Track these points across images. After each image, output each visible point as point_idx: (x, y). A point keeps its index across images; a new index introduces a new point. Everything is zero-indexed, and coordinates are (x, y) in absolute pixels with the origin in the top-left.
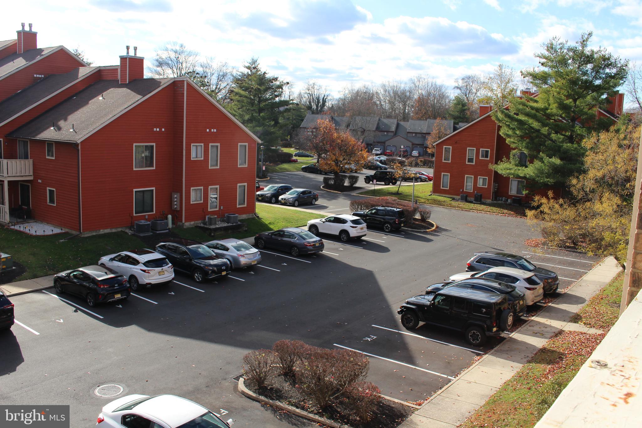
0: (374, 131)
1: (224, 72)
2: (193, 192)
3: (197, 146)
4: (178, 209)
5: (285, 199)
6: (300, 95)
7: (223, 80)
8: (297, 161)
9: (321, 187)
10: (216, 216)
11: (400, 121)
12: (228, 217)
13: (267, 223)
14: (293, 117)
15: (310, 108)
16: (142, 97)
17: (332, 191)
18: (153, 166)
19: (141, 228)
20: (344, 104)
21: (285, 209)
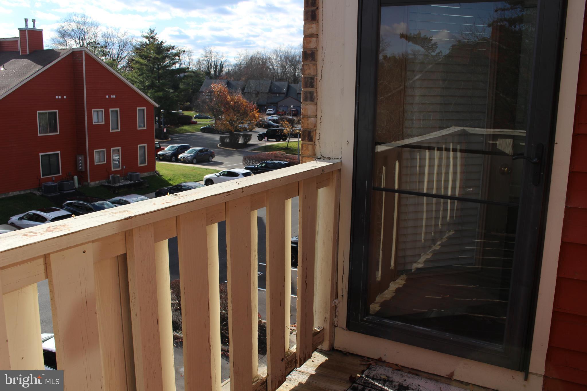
0: (267, 93)
1: (124, 41)
2: (97, 154)
3: (97, 111)
4: (83, 170)
5: (184, 157)
6: (199, 61)
7: (124, 49)
8: (197, 123)
9: (218, 145)
10: (119, 175)
11: (291, 83)
12: (131, 176)
13: (167, 179)
14: (192, 83)
15: (208, 73)
16: (42, 67)
17: (228, 149)
18: (57, 132)
19: (49, 189)
20: (240, 69)
21: (184, 166)
